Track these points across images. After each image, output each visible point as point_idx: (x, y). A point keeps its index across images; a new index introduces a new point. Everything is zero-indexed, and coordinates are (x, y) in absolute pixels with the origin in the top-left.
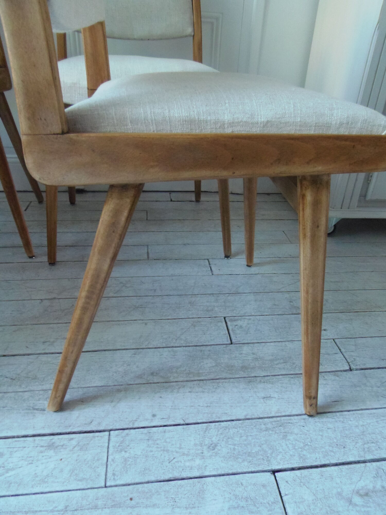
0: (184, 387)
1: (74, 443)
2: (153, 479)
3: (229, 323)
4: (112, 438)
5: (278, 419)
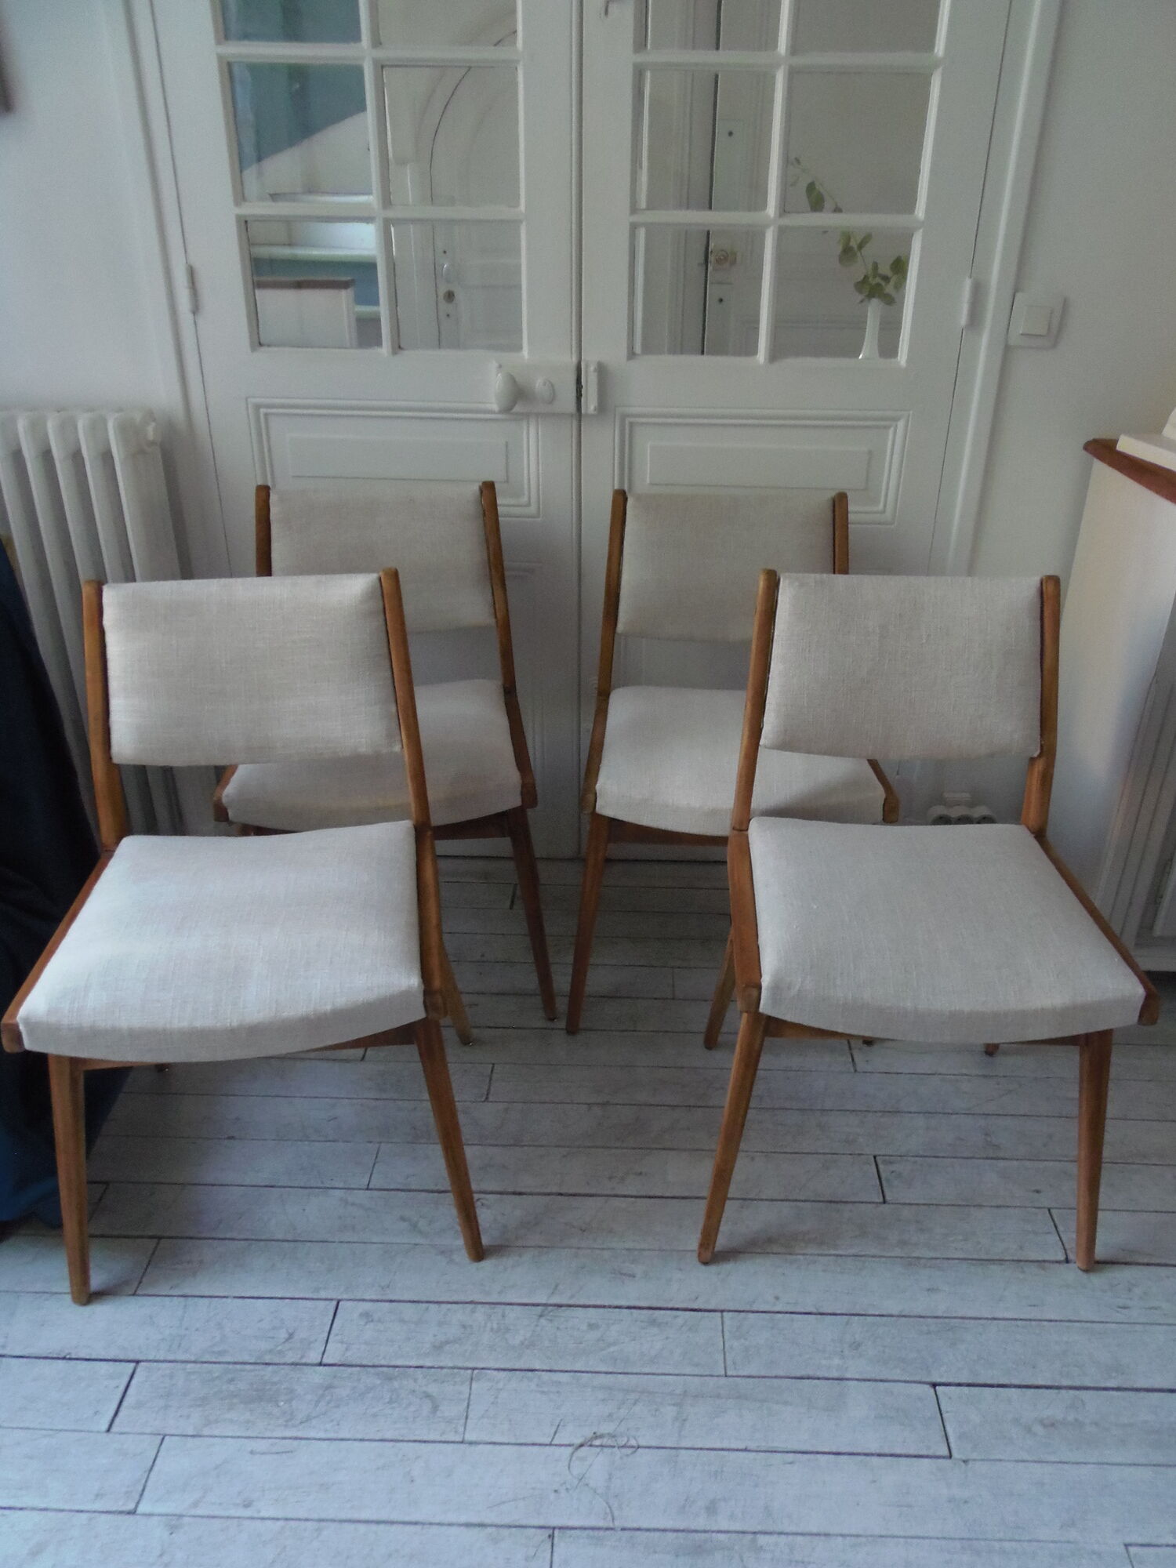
0: (815, 1262)
1: (680, 1321)
2: (782, 1373)
3: (881, 1167)
4: (727, 1322)
5: (947, 1320)
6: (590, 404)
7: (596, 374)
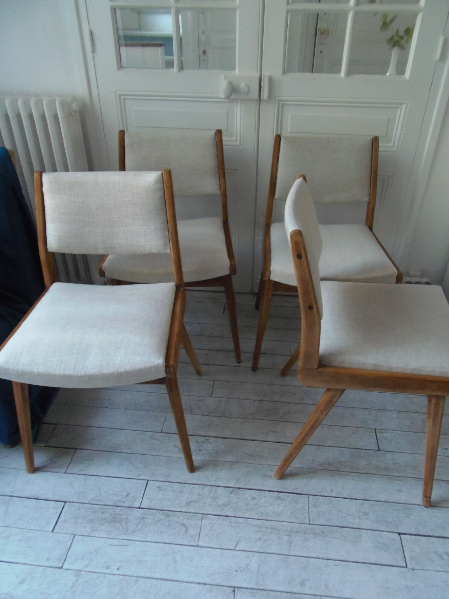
0: (348, 475)
1: (290, 498)
2: (333, 524)
3: (378, 434)
4: (310, 500)
5: (406, 505)
6: (265, 95)
7: (268, 81)
